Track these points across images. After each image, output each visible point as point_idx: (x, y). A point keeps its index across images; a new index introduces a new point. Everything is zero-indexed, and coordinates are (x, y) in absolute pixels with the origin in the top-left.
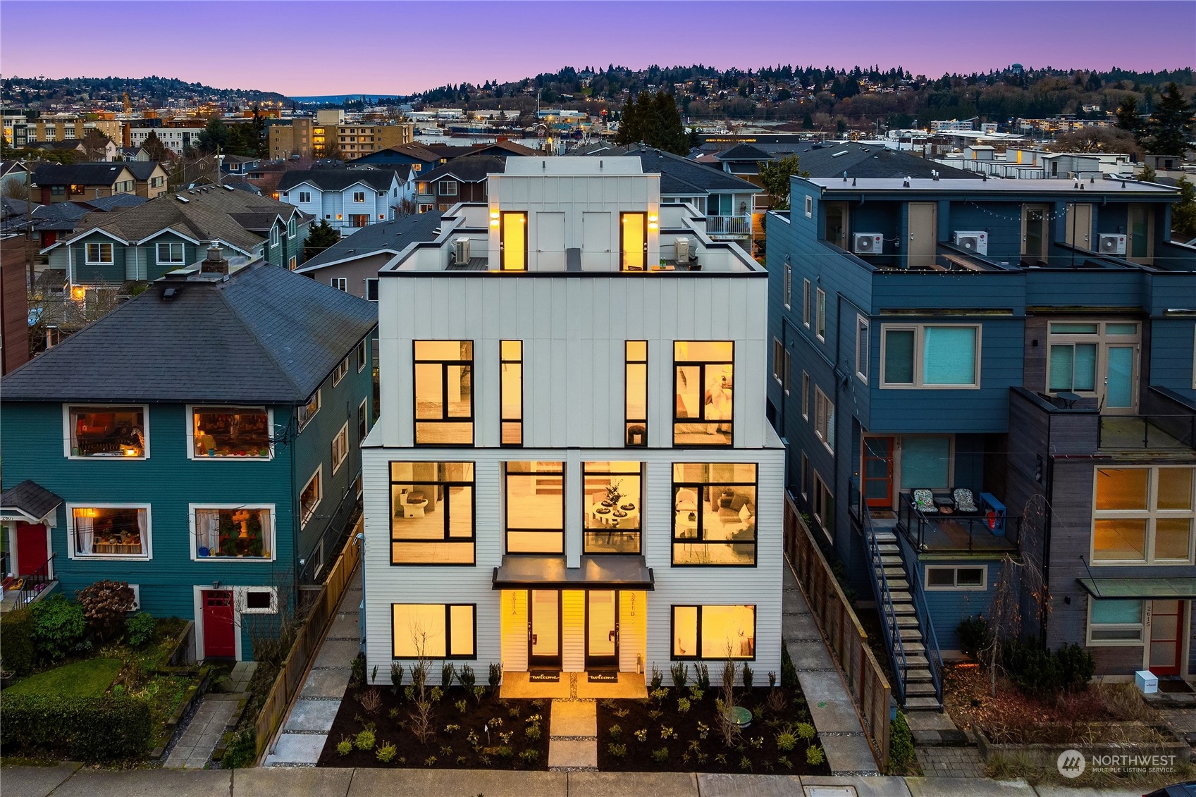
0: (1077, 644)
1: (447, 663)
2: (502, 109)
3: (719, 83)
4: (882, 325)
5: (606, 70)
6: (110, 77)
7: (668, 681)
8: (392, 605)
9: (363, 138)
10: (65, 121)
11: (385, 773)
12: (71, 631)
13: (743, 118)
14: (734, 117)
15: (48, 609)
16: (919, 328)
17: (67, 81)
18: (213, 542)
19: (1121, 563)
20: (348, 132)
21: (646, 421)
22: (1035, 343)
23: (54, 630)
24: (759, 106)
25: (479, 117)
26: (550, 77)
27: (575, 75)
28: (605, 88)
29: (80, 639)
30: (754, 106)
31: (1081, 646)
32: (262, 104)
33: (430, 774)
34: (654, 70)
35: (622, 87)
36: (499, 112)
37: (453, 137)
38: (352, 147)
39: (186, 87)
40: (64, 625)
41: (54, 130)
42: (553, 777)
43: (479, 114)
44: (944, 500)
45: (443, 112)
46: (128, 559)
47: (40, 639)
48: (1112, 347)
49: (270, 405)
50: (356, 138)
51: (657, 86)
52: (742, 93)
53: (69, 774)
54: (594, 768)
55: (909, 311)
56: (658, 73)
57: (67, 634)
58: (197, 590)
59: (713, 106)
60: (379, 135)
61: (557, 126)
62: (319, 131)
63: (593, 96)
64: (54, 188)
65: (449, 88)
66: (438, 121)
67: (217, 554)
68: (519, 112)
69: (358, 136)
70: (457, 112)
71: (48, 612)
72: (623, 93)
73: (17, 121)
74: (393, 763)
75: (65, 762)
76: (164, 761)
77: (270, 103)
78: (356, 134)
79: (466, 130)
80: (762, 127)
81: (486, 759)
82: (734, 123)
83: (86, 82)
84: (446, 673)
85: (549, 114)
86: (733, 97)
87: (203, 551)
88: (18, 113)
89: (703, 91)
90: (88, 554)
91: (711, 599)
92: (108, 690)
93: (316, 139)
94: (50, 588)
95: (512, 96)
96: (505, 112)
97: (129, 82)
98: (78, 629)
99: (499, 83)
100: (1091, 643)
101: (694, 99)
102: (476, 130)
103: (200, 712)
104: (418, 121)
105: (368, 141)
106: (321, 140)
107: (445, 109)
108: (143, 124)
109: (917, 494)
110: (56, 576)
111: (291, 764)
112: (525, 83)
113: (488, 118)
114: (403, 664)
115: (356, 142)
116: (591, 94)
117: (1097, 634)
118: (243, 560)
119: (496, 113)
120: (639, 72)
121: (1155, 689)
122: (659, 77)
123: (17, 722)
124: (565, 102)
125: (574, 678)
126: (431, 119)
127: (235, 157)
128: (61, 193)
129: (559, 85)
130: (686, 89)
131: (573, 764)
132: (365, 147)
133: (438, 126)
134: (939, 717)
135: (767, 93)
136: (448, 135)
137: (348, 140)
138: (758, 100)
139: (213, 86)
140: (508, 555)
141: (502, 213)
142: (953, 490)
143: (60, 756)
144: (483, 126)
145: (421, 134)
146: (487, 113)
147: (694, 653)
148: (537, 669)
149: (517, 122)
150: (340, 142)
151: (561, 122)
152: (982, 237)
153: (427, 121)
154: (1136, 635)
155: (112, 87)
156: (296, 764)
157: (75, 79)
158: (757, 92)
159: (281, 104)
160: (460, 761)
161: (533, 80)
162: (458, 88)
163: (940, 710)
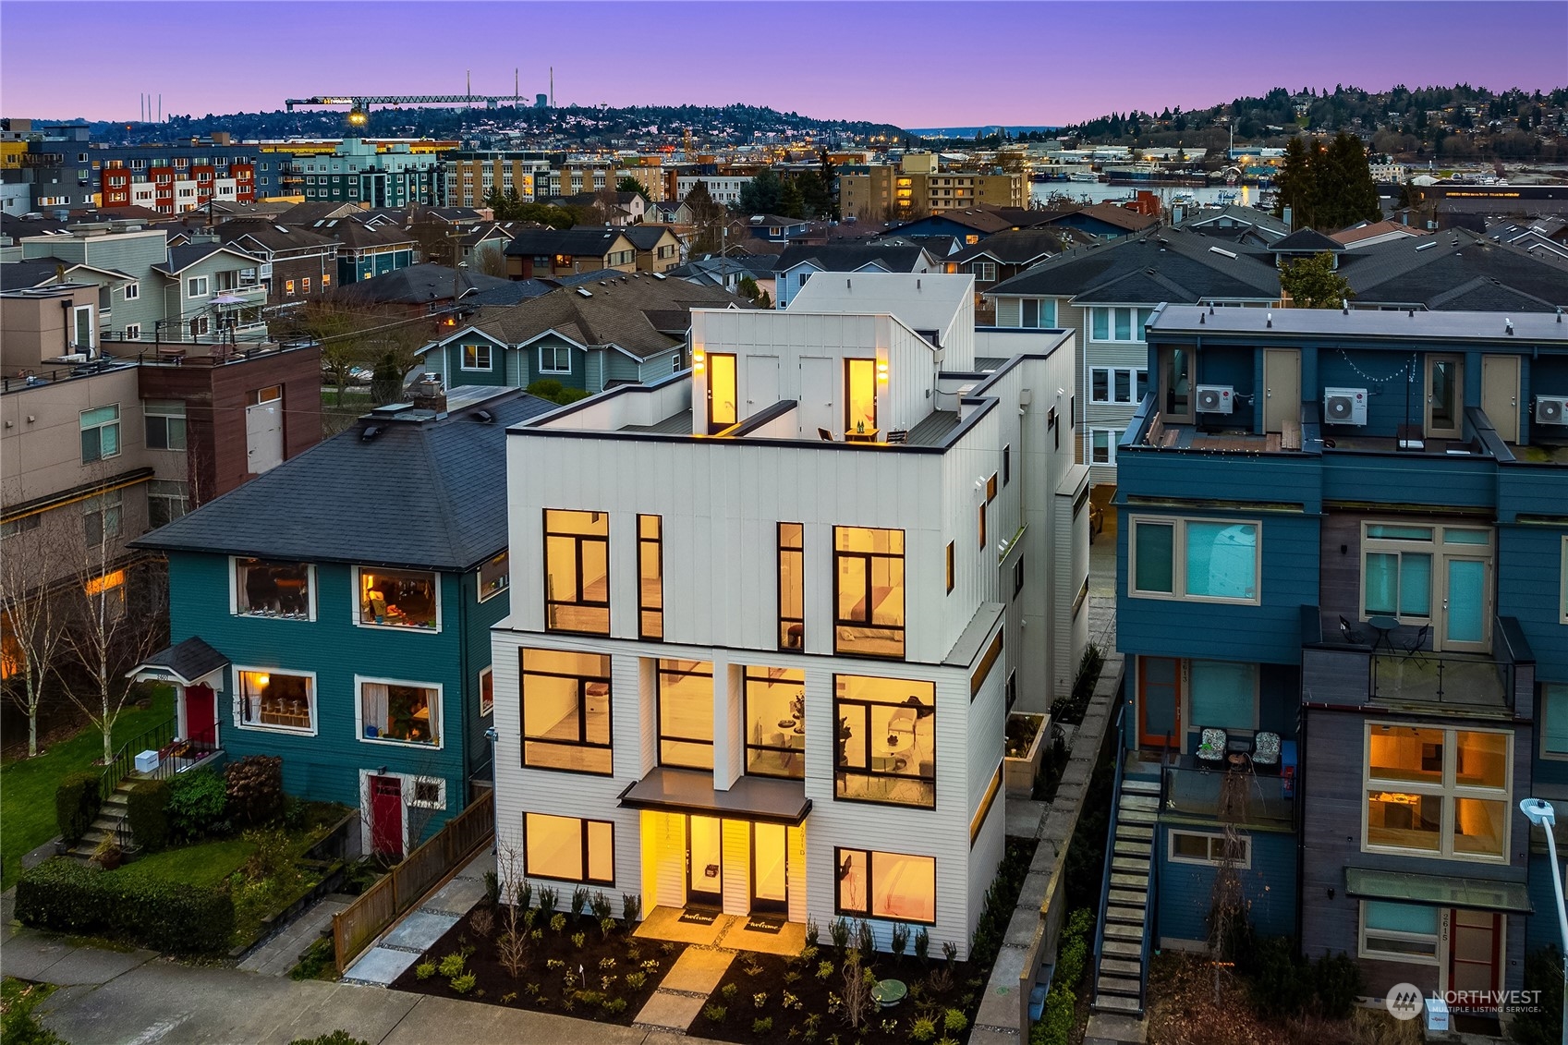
0: (1345, 952)
1: (582, 887)
2: (1181, 147)
3: (1490, 110)
4: (1131, 515)
5: (1331, 92)
6: (684, 105)
7: (826, 938)
8: (525, 814)
9: (960, 192)
10: (595, 167)
11: (453, 1004)
12: (208, 809)
13: (1521, 159)
14: (1509, 159)
15: (190, 781)
16: (1179, 523)
17: (632, 110)
18: (383, 724)
19: (1405, 852)
20: (941, 183)
21: (802, 621)
22: (1344, 549)
23: (189, 806)
24: (1547, 142)
25: (1149, 157)
26: (1254, 103)
27: (1288, 99)
28: (1328, 117)
29: (220, 818)
30: (1539, 142)
31: (1351, 955)
32: (872, 140)
33: (499, 1012)
34: (1399, 92)
35: (1352, 116)
36: (1177, 150)
37: (1111, 185)
38: (947, 202)
39: (778, 119)
40: (199, 801)
41: (581, 179)
42: (630, 1035)
43: (1149, 154)
44: (1240, 745)
45: (1102, 150)
46: (293, 733)
47: (174, 814)
48: (1453, 559)
49: (437, 568)
50: (951, 192)
51: (1402, 115)
52: (1523, 125)
53: (139, 963)
54: (682, 1031)
55: (1164, 499)
56: (1404, 96)
57: (203, 811)
58: (364, 775)
59: (1480, 142)
60: (980, 188)
61: (1253, 170)
62: (904, 182)
63: (1311, 128)
64: (537, 259)
65: (1115, 117)
66: (1093, 163)
67: (385, 736)
68: (1205, 150)
69: (955, 189)
70: (1122, 151)
71: (190, 785)
72: (1352, 124)
73: (538, 168)
74: (468, 995)
75: (143, 950)
76: (241, 962)
77: (882, 138)
78: (951, 185)
79: (1129, 175)
80: (1549, 173)
81: (569, 1005)
82: (1507, 167)
83: (656, 111)
84: (579, 900)
85: (1244, 153)
86: (1508, 129)
87: (371, 731)
88: (539, 157)
89: (1466, 122)
90: (256, 724)
91: (881, 845)
92: (226, 878)
93: (900, 192)
94: (213, 757)
95: (1198, 128)
96: (1184, 150)
97: (708, 111)
98: (216, 807)
99: (1183, 110)
100: (1365, 953)
101: (1453, 133)
102: (1143, 176)
103: (311, 913)
104: (1067, 163)
105: (968, 195)
106: (907, 193)
107: (1106, 147)
108: (693, 171)
109: (1207, 734)
110: (223, 745)
111: (362, 982)
112: (1217, 111)
113: (1162, 159)
114: (534, 883)
115: (951, 196)
116: (1307, 125)
117: (1373, 943)
118: (410, 745)
119: (1172, 152)
120: (1379, 95)
121: (1444, 1026)
122: (1406, 102)
123: (97, 900)
124: (1270, 136)
125: (732, 921)
126: (1086, 160)
127: (777, 218)
128: (545, 264)
129: (1263, 113)
130: (1444, 119)
131: (662, 1023)
132: (963, 202)
133: (1093, 169)
134: (1133, 1026)
135: (1560, 124)
136: (1105, 182)
137: (941, 194)
138: (1546, 134)
139: (812, 117)
140: (662, 767)
141: (710, 356)
142: (1256, 732)
143: (141, 942)
144: (1152, 169)
145: (1069, 180)
146: (1160, 153)
147: (864, 909)
148: (696, 906)
149: (1200, 165)
150: (931, 196)
151: (1262, 164)
152: (1360, 396)
153: (1079, 163)
154: (1430, 949)
155: (686, 117)
156: (368, 982)
157: (643, 109)
158: (1546, 123)
159: (895, 140)
160: (540, 1003)
161: (1229, 107)
162: (1127, 118)
163: (1139, 1016)
